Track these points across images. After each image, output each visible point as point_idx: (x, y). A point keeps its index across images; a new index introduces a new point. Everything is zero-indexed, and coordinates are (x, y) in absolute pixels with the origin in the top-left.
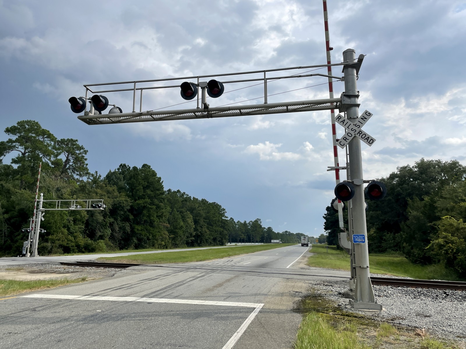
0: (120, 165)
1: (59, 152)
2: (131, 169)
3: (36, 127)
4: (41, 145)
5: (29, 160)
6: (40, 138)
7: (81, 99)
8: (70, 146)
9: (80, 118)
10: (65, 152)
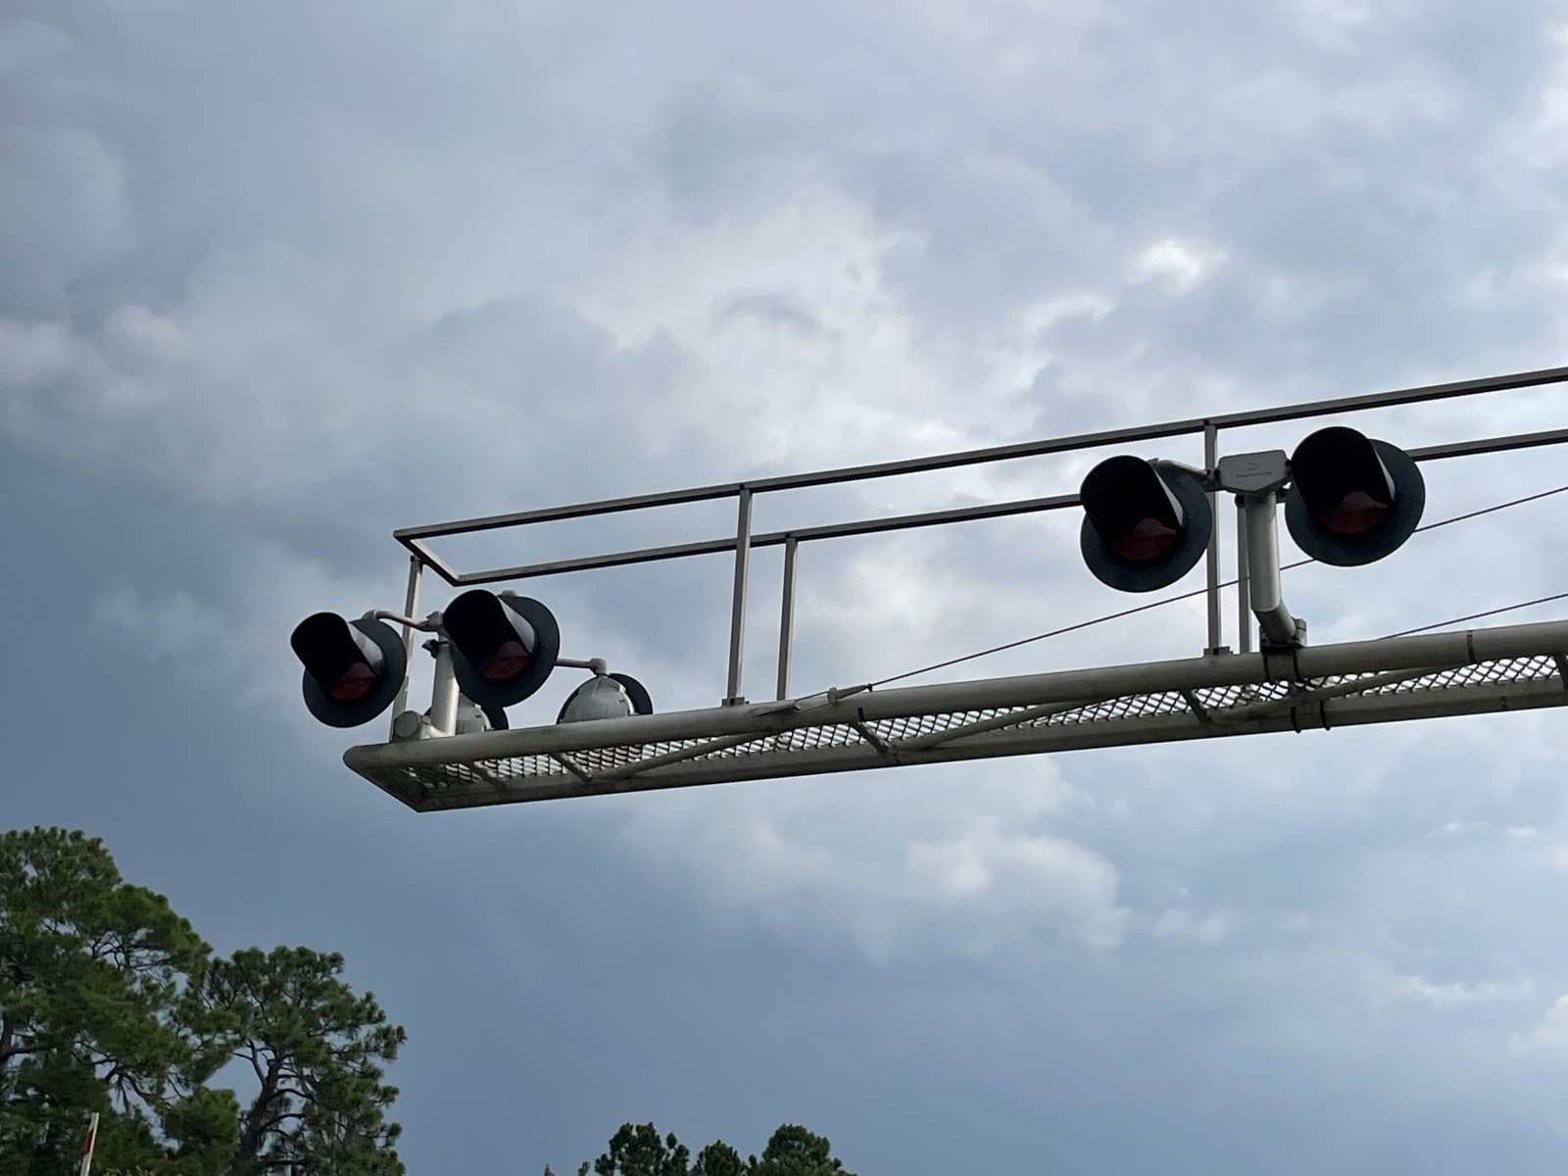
0: (617, 1137)
1: (219, 1041)
2: (689, 1167)
3: (83, 876)
4: (108, 999)
5: (26, 1100)
6: (109, 947)
7: (372, 624)
8: (289, 1001)
9: (363, 763)
10: (259, 1044)
